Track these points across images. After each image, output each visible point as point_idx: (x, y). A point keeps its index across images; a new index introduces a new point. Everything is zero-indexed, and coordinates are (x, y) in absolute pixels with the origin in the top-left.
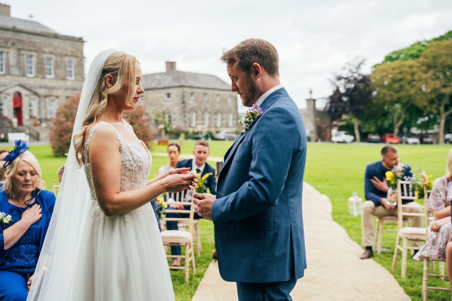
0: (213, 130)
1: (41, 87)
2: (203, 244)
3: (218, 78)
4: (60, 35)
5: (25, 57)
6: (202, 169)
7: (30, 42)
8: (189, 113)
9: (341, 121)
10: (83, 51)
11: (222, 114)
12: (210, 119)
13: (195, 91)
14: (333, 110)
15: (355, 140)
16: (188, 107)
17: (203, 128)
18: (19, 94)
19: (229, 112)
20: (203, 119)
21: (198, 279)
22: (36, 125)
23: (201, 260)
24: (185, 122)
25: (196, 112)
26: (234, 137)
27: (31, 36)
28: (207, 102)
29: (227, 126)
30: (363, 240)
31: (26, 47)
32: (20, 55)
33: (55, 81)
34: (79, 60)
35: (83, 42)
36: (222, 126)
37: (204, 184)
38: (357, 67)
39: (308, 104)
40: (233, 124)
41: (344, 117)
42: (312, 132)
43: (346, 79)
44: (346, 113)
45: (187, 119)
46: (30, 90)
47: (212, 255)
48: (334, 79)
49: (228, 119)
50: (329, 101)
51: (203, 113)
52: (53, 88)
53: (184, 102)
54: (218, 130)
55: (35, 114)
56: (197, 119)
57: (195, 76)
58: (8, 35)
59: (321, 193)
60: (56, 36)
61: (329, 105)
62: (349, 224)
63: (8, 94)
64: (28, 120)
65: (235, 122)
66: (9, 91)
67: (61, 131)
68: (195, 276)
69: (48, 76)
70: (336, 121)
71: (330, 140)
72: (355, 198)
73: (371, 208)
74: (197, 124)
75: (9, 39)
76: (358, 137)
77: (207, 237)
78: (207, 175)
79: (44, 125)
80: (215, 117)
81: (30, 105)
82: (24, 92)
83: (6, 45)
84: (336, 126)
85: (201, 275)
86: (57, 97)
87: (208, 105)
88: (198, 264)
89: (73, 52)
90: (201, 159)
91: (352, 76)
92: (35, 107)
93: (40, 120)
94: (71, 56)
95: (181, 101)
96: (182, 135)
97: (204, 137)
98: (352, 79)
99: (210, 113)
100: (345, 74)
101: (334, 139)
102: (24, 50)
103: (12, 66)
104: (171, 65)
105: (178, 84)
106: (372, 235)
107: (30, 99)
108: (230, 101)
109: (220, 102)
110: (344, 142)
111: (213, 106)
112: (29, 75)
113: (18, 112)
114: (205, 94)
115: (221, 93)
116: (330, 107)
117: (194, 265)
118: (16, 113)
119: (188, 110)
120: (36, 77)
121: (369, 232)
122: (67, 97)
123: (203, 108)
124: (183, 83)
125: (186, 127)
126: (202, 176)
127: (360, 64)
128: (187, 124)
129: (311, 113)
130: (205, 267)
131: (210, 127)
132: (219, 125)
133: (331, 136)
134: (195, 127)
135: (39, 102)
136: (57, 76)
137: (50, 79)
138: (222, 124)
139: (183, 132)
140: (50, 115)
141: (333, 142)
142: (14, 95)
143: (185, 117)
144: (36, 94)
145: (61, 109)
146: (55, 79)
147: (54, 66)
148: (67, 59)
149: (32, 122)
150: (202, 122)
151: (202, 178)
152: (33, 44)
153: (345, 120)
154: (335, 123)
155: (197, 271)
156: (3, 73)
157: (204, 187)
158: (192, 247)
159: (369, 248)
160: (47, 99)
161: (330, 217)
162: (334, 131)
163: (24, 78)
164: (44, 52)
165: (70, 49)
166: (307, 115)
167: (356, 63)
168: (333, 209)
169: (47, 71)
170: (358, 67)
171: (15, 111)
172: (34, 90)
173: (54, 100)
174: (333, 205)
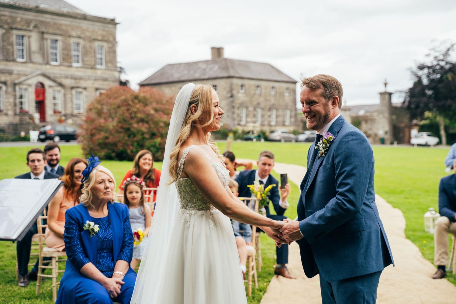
0: (267, 129)
1: (67, 77)
2: (263, 259)
3: (273, 67)
4: (89, 15)
5: (49, 41)
6: (265, 180)
7: (55, 24)
8: (238, 108)
9: (423, 119)
10: (115, 35)
11: (277, 110)
12: (263, 116)
13: (246, 82)
14: (413, 106)
15: (440, 143)
16: (237, 102)
17: (254, 127)
18: (42, 85)
19: (286, 107)
20: (255, 116)
21: (261, 294)
22: (60, 121)
23: (263, 275)
24: (234, 119)
25: (247, 108)
26: (292, 138)
27: (55, 17)
28: (260, 95)
29: (284, 125)
30: (436, 258)
31: (51, 31)
32: (43, 39)
33: (83, 70)
34: (110, 45)
35: (117, 24)
36: (277, 124)
37: (267, 196)
38: (444, 53)
39: (382, 99)
40: (291, 122)
41: (427, 114)
42: (386, 133)
43: (429, 68)
44: (430, 110)
45: (235, 116)
46: (54, 81)
47: (273, 270)
48: (415, 69)
49: (284, 116)
50: (408, 94)
51: (255, 109)
52: (81, 78)
53: (232, 96)
54: (273, 129)
55: (60, 108)
56: (247, 116)
57: (245, 64)
58: (30, 16)
59: (394, 207)
60: (85, 18)
61: (408, 99)
62: (424, 242)
63: (30, 85)
64: (51, 116)
65: (293, 120)
66: (30, 82)
67: (92, 130)
68: (257, 290)
69: (75, 64)
70: (417, 119)
71: (409, 143)
72: (432, 214)
73: (445, 224)
74: (247, 122)
75: (31, 21)
76: (444, 139)
77: (267, 252)
78: (270, 187)
79: (70, 121)
80: (269, 113)
81: (54, 98)
82: (47, 83)
83: (28, 28)
84: (416, 125)
85: (264, 290)
86: (85, 89)
87: (262, 100)
88: (260, 279)
89: (103, 36)
90: (265, 171)
91: (438, 64)
92: (60, 101)
93: (65, 115)
94: (101, 40)
95: (229, 95)
96: (231, 135)
97: (255, 137)
98: (438, 67)
99: (263, 109)
100: (429, 61)
101: (414, 141)
102: (48, 33)
103: (34, 52)
104: (218, 51)
105: (226, 75)
106: (446, 253)
107: (54, 91)
108: (287, 94)
109: (275, 96)
110: (426, 145)
111: (266, 100)
112: (53, 63)
113: (41, 105)
114: (258, 87)
115: (276, 85)
116: (410, 103)
117: (256, 279)
118: (38, 108)
119: (237, 106)
120: (60, 65)
121: (443, 250)
122: (97, 89)
123: (255, 103)
124: (232, 73)
125: (234, 126)
126: (265, 187)
127: (448, 50)
128: (236, 122)
129: (386, 109)
130: (266, 282)
131: (262, 125)
132: (273, 123)
133: (410, 138)
134: (245, 125)
135: (65, 95)
136: (85, 64)
137: (77, 68)
138: (277, 122)
139: (231, 131)
140: (77, 111)
141: (413, 145)
142: (36, 86)
143: (233, 113)
144: (61, 85)
145: (92, 104)
146: (82, 67)
147: (82, 52)
148: (96, 44)
149: (57, 117)
150: (254, 119)
151: (265, 190)
152: (57, 26)
153: (428, 118)
154: (415, 121)
155: (259, 286)
156: (24, 60)
157: (267, 199)
158: (254, 260)
159: (442, 268)
160: (74, 92)
161: (403, 235)
162: (414, 132)
163: (48, 67)
164: (70, 36)
165: (100, 32)
166: (380, 112)
167: (443, 49)
168: (407, 225)
169: (74, 59)
170: (446, 54)
171: (37, 104)
172: (59, 80)
173: (81, 93)
174: (406, 221)
